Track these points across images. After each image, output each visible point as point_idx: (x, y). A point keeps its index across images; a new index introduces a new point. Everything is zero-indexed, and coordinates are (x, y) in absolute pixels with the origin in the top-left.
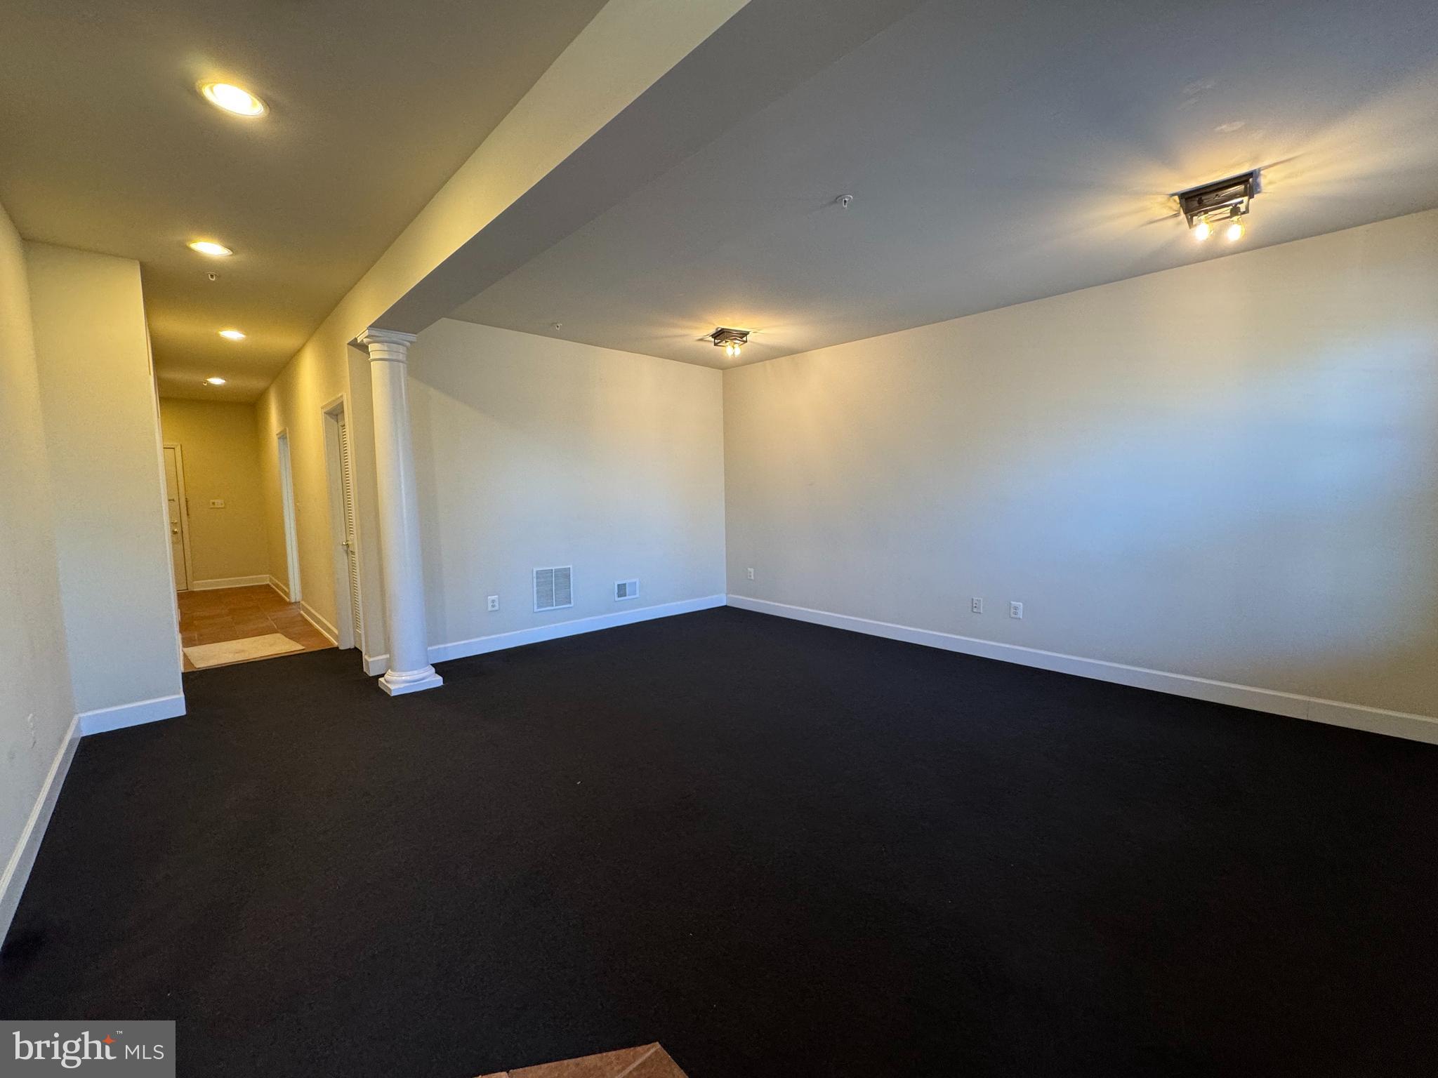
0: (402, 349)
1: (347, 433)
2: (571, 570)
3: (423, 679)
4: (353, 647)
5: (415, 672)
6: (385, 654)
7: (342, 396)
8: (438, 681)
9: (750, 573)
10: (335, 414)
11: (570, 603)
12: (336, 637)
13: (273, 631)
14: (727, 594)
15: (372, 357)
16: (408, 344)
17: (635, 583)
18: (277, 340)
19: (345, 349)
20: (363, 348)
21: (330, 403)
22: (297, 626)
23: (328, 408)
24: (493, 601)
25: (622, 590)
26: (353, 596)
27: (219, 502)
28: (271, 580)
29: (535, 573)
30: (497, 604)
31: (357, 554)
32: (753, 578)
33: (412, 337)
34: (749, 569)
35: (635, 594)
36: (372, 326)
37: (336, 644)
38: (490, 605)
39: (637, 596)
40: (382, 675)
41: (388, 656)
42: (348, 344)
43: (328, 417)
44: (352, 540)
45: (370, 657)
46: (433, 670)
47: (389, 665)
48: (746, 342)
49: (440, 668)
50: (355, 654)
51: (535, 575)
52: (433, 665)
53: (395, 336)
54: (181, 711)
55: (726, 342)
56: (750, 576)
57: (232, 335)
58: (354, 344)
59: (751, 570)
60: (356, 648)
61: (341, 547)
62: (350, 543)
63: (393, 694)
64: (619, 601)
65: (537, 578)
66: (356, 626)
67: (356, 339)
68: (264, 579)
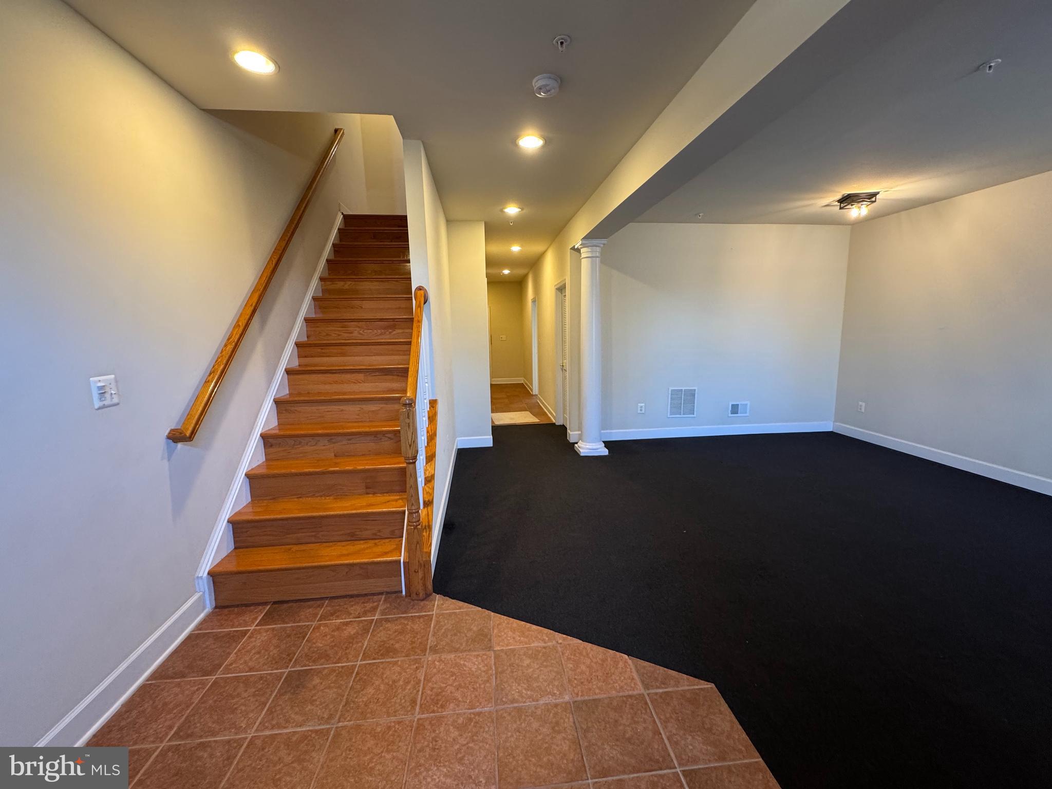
0: (598, 249)
1: (567, 300)
2: (696, 391)
3: (597, 449)
4: (562, 424)
5: (594, 444)
6: (579, 431)
7: (565, 279)
8: (605, 452)
9: (861, 406)
10: (561, 289)
11: (694, 414)
12: (554, 418)
13: (526, 410)
14: (834, 422)
15: (582, 257)
16: (602, 245)
17: (747, 404)
18: (535, 248)
19: (569, 252)
20: (578, 250)
21: (558, 284)
22: (536, 409)
23: (558, 286)
24: (641, 407)
25: (735, 409)
26: (564, 395)
27: (504, 337)
28: (524, 380)
29: (670, 390)
30: (643, 409)
31: (567, 373)
32: (863, 410)
33: (604, 241)
34: (860, 403)
35: (746, 413)
36: (584, 238)
37: (554, 421)
38: (639, 409)
39: (748, 414)
40: (577, 443)
41: (580, 432)
42: (571, 249)
43: (557, 291)
44: (566, 363)
45: (571, 431)
46: (603, 445)
47: (580, 437)
48: (875, 201)
49: (608, 444)
50: (563, 428)
51: (670, 392)
52: (603, 442)
53: (595, 242)
54: (490, 444)
55: (852, 205)
56: (861, 409)
57: (516, 248)
58: (573, 248)
59: (864, 404)
60: (563, 425)
61: (560, 367)
62: (564, 364)
63: (582, 455)
64: (730, 417)
65: (671, 395)
66: (564, 412)
67: (574, 246)
68: (521, 380)
